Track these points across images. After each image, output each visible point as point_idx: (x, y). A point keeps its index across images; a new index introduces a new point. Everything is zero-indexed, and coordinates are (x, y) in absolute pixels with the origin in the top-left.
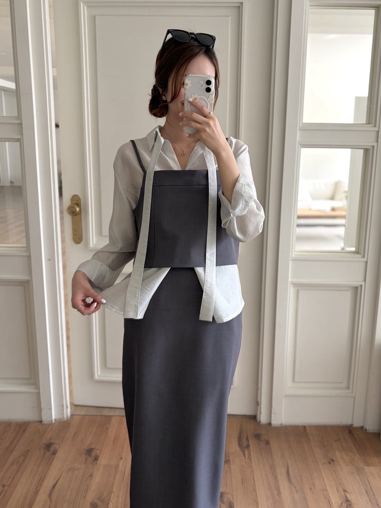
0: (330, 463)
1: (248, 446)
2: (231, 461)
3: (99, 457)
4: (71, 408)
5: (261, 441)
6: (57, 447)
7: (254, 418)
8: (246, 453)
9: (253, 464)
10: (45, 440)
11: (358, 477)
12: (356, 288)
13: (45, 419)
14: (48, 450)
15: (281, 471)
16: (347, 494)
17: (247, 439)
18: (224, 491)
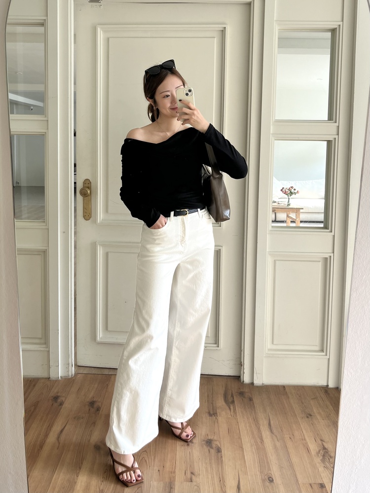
0: (308, 417)
1: (233, 402)
2: (218, 414)
3: (100, 408)
4: (75, 368)
5: (245, 398)
6: (63, 399)
7: (238, 378)
8: (232, 407)
9: (238, 417)
10: (53, 393)
11: (334, 430)
12: (326, 259)
13: (53, 376)
14: (56, 402)
15: (263, 424)
16: (324, 443)
17: (232, 396)
18: (212, 438)
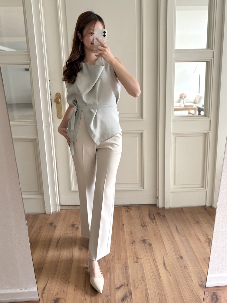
0: (197, 223)
1: (154, 218)
2: (147, 226)
3: (78, 228)
4: (60, 207)
5: (161, 216)
6: (56, 224)
7: (155, 205)
8: (154, 221)
9: (158, 226)
10: (49, 221)
12: (205, 134)
13: (47, 212)
14: (52, 226)
15: (173, 229)
16: (208, 236)
17: (154, 215)
18: (145, 239)
